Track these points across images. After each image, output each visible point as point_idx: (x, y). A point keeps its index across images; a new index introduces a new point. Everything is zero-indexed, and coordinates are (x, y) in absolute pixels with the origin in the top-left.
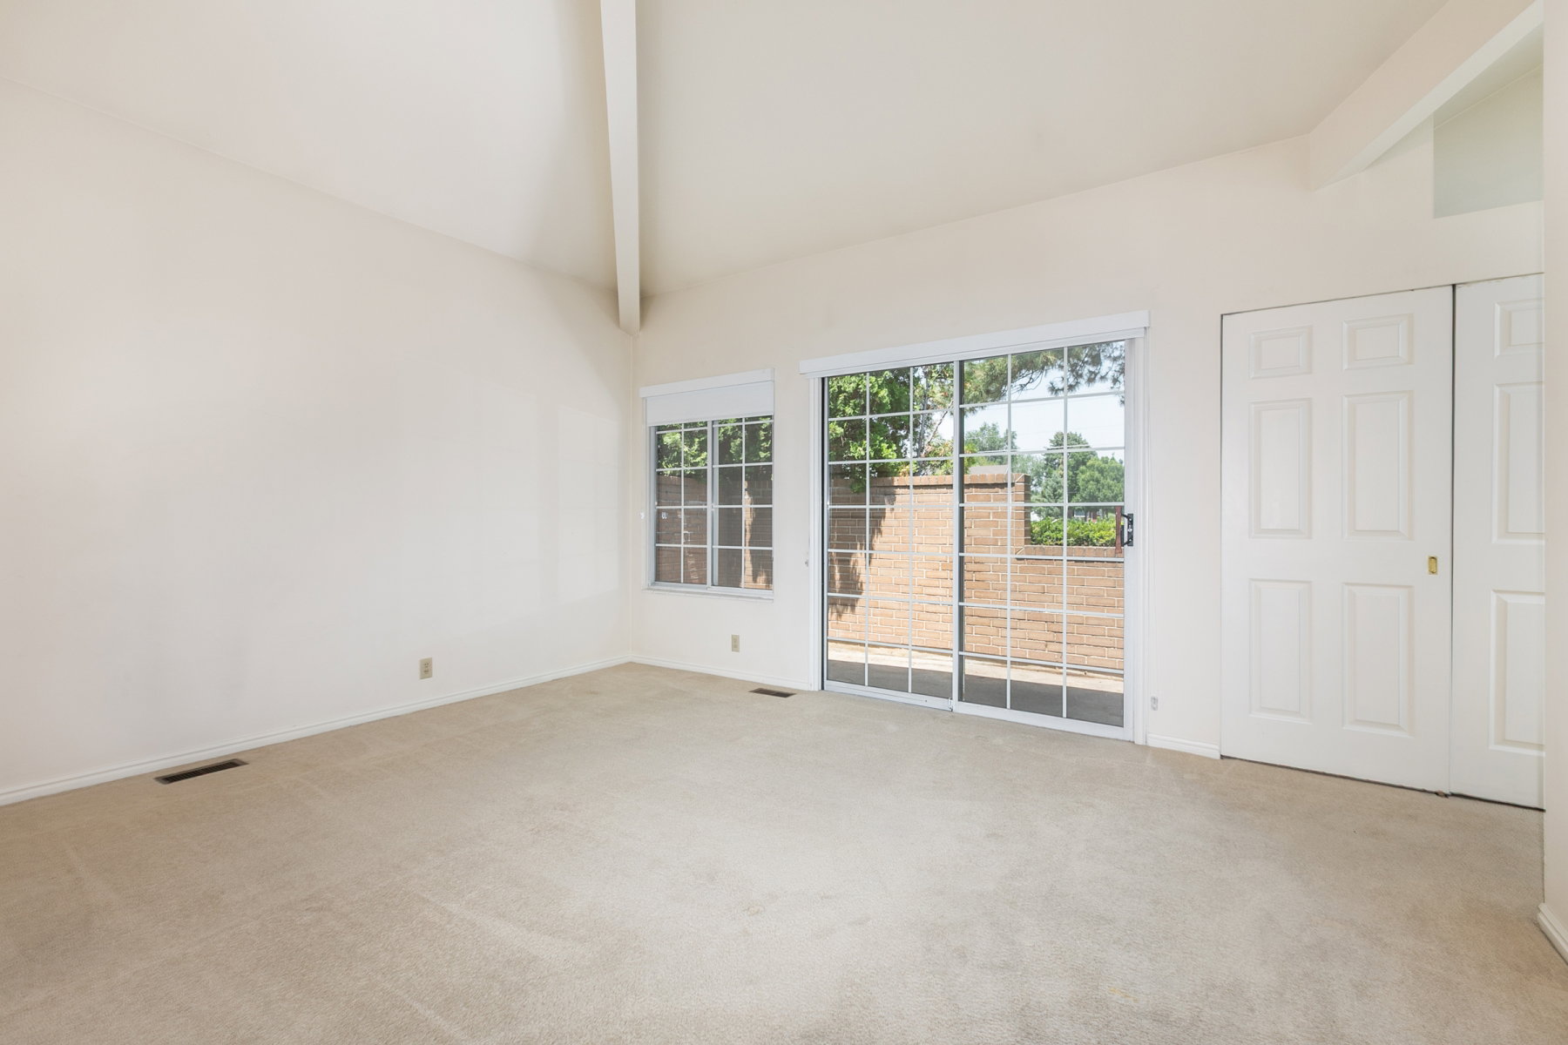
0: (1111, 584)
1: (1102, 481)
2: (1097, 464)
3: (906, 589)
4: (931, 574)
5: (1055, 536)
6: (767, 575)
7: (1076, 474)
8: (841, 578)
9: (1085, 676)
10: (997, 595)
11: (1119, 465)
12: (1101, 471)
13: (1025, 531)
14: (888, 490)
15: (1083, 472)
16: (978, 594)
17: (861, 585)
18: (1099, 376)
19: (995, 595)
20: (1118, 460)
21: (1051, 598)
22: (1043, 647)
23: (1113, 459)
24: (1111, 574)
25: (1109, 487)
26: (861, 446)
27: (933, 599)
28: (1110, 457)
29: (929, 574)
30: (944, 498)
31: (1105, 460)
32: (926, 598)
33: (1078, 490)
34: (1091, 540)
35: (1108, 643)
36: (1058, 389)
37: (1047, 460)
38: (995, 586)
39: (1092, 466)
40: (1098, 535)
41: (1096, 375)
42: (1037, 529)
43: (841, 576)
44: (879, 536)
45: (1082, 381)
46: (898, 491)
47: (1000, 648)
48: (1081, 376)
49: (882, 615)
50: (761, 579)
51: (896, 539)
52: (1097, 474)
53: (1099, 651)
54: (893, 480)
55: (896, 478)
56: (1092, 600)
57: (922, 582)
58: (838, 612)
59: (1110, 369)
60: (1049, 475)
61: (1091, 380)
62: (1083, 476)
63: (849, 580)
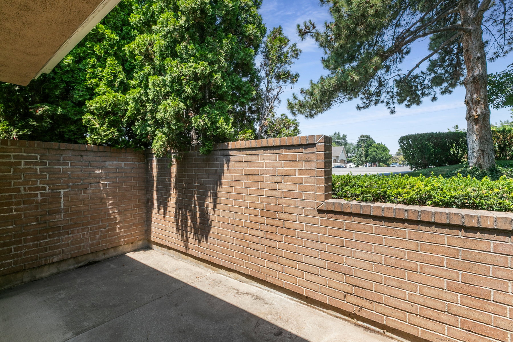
0: (412, 246)
1: (378, 152)
2: (376, 145)
3: (238, 229)
4: (254, 219)
5: (354, 192)
6: (164, 210)
7: (368, 150)
8: (200, 216)
9: (383, 334)
10: (302, 243)
11: (384, 146)
12: (377, 148)
13: (326, 187)
14: (225, 152)
15: (371, 149)
16: (287, 239)
17: (211, 222)
18: (380, 101)
19: (299, 242)
20: (383, 144)
21: (349, 252)
22: (342, 297)
23: (382, 144)
24: (412, 237)
25: (380, 154)
26: (201, 118)
27: (255, 239)
28: (381, 143)
29: (252, 218)
30: (262, 158)
31: (379, 144)
32: (250, 237)
33: (369, 155)
34: (389, 197)
35: (409, 308)
36: (361, 107)
37: (357, 145)
38: (300, 234)
39: (374, 146)
40: (396, 191)
41: (379, 100)
42: (338, 184)
43: (200, 214)
44: (221, 187)
45: (372, 103)
46: (232, 153)
47: (304, 289)
48: (372, 101)
49: (223, 246)
50: (161, 211)
51: (230, 190)
52: (376, 149)
53: (400, 314)
54: (228, 144)
55: (230, 143)
56: (392, 261)
57: (248, 225)
58: (199, 240)
59: (386, 97)
60: (358, 149)
61: (376, 103)
62: (371, 150)
63: (204, 218)
